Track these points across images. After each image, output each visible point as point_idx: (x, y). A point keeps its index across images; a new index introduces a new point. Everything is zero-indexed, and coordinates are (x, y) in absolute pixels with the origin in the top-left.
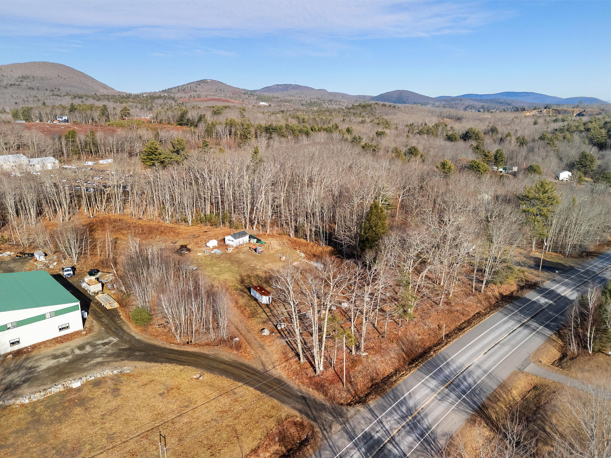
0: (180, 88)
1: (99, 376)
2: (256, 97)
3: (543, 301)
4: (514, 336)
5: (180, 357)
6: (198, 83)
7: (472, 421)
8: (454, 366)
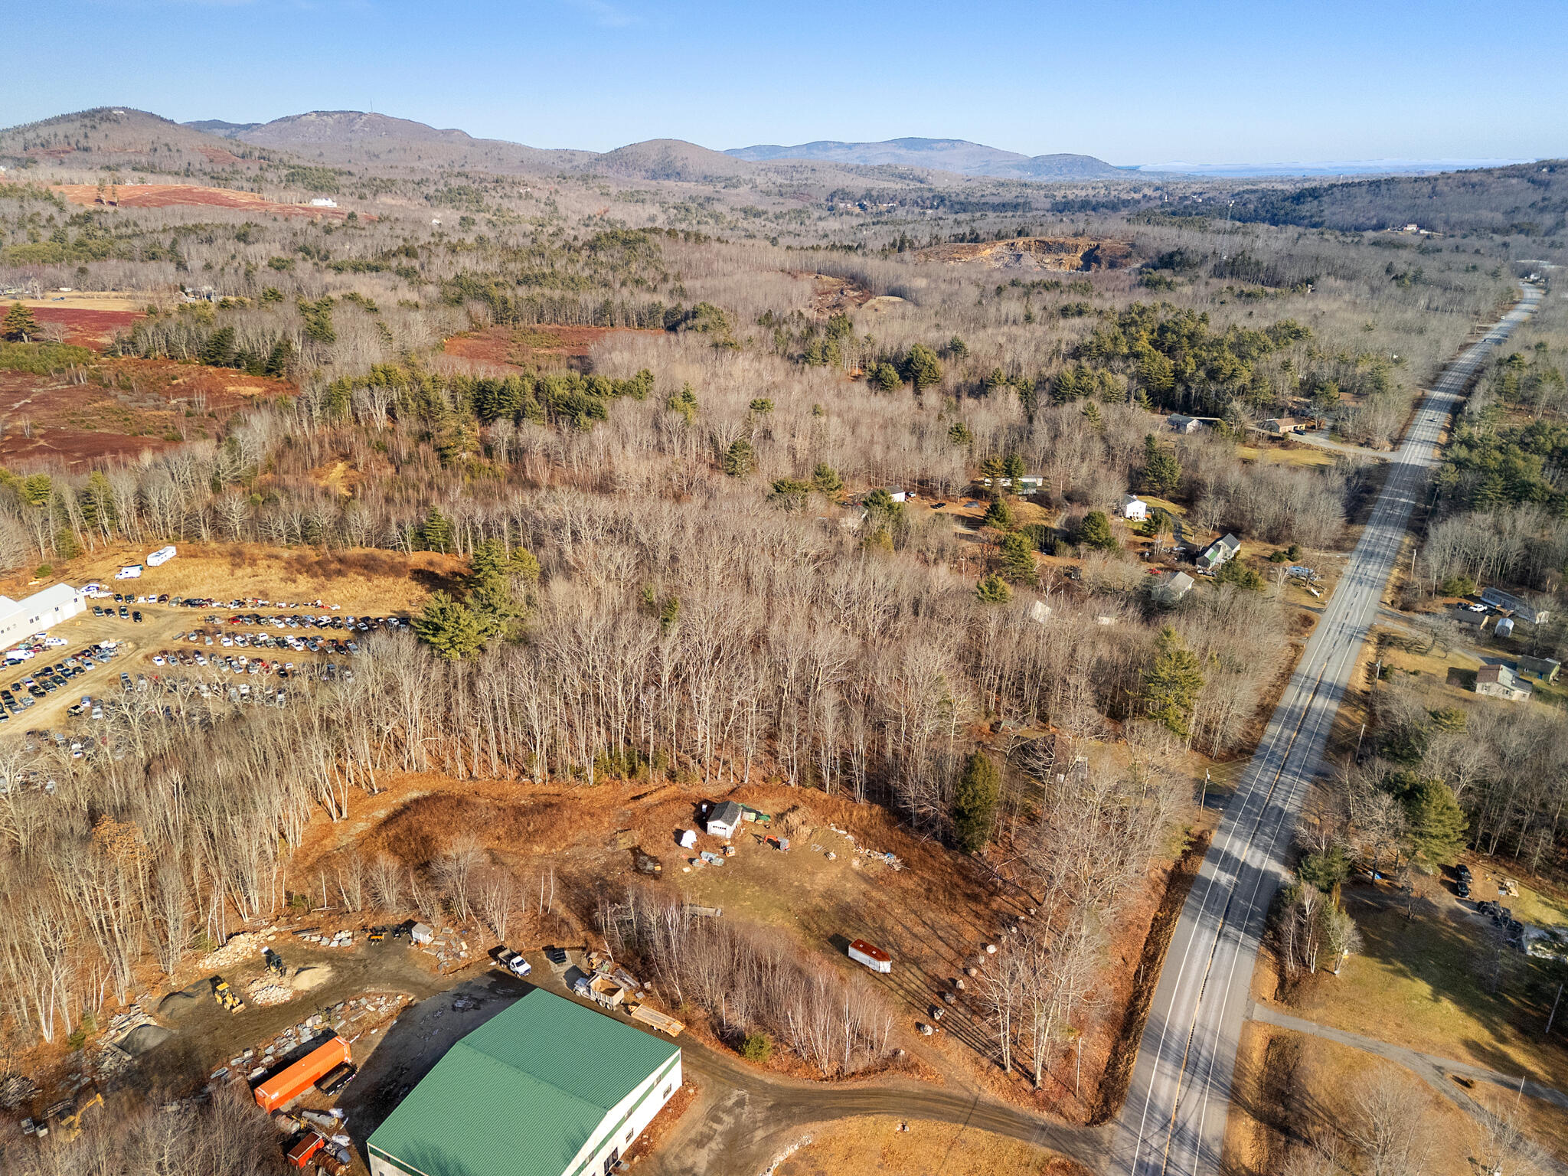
0: (30, 135)
1: (781, 1159)
2: (286, 172)
3: (1225, 878)
4: (1220, 958)
5: (856, 1101)
6: (87, 121)
7: (1232, 1113)
8: (1177, 1032)
